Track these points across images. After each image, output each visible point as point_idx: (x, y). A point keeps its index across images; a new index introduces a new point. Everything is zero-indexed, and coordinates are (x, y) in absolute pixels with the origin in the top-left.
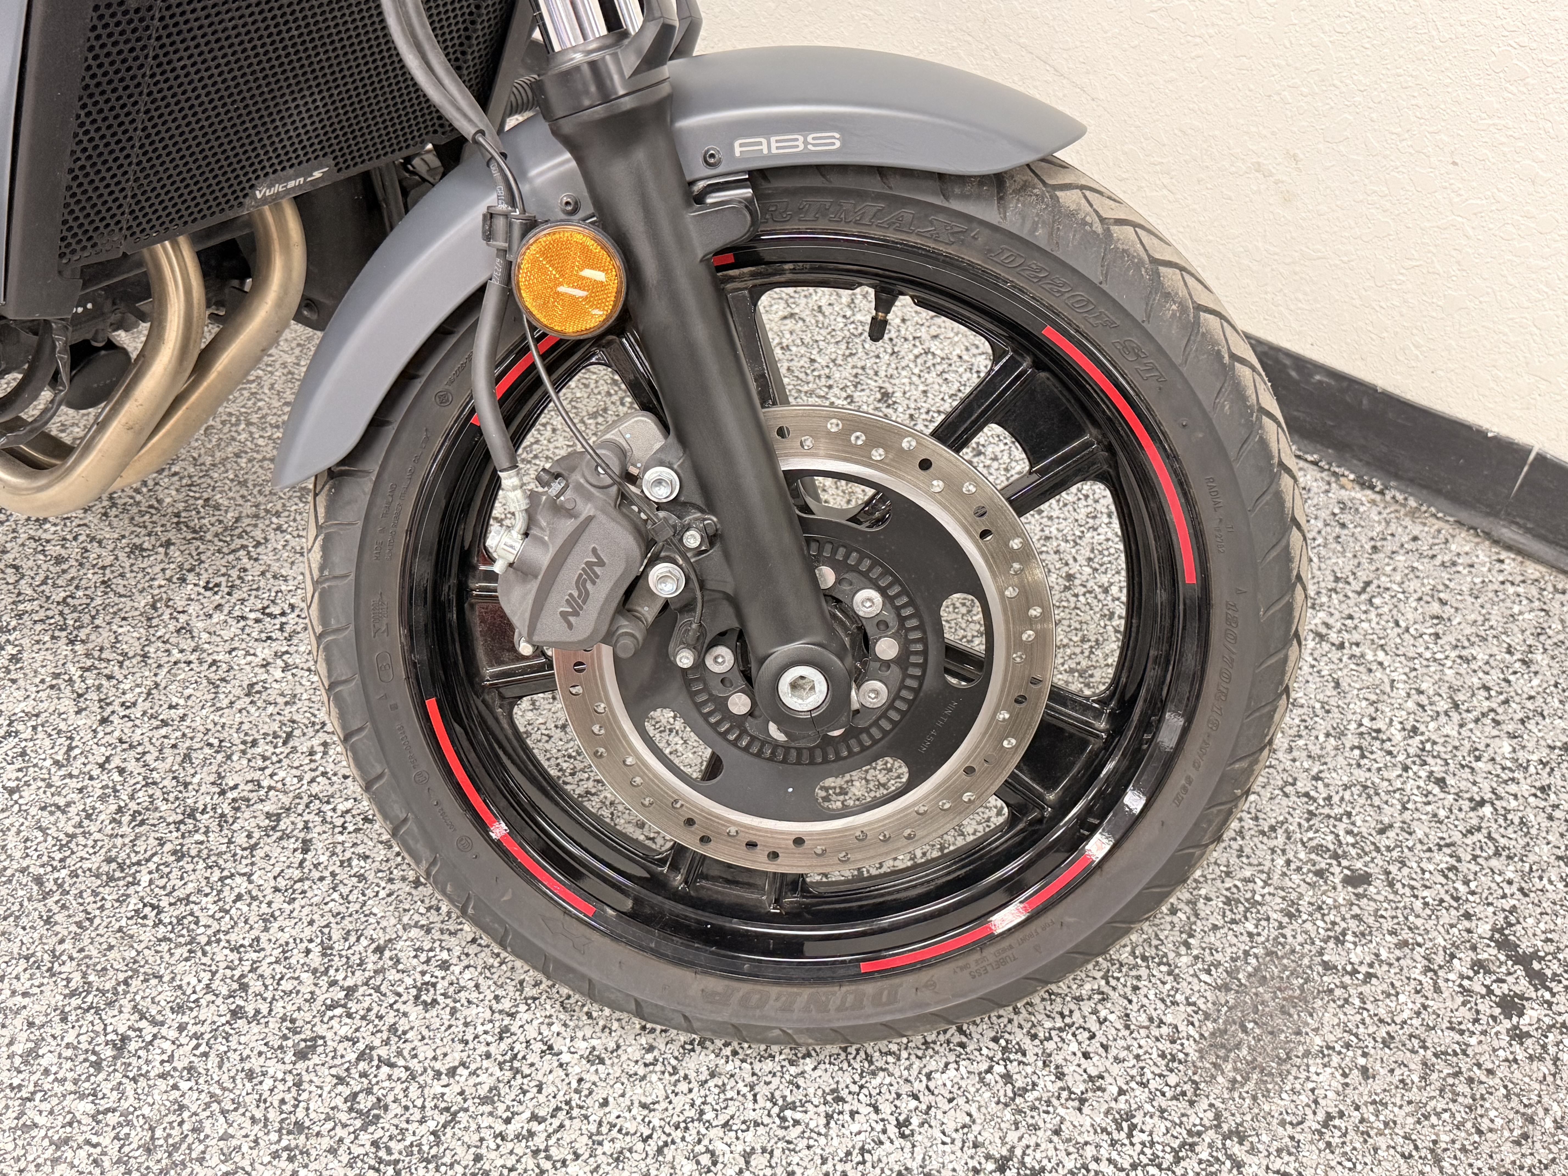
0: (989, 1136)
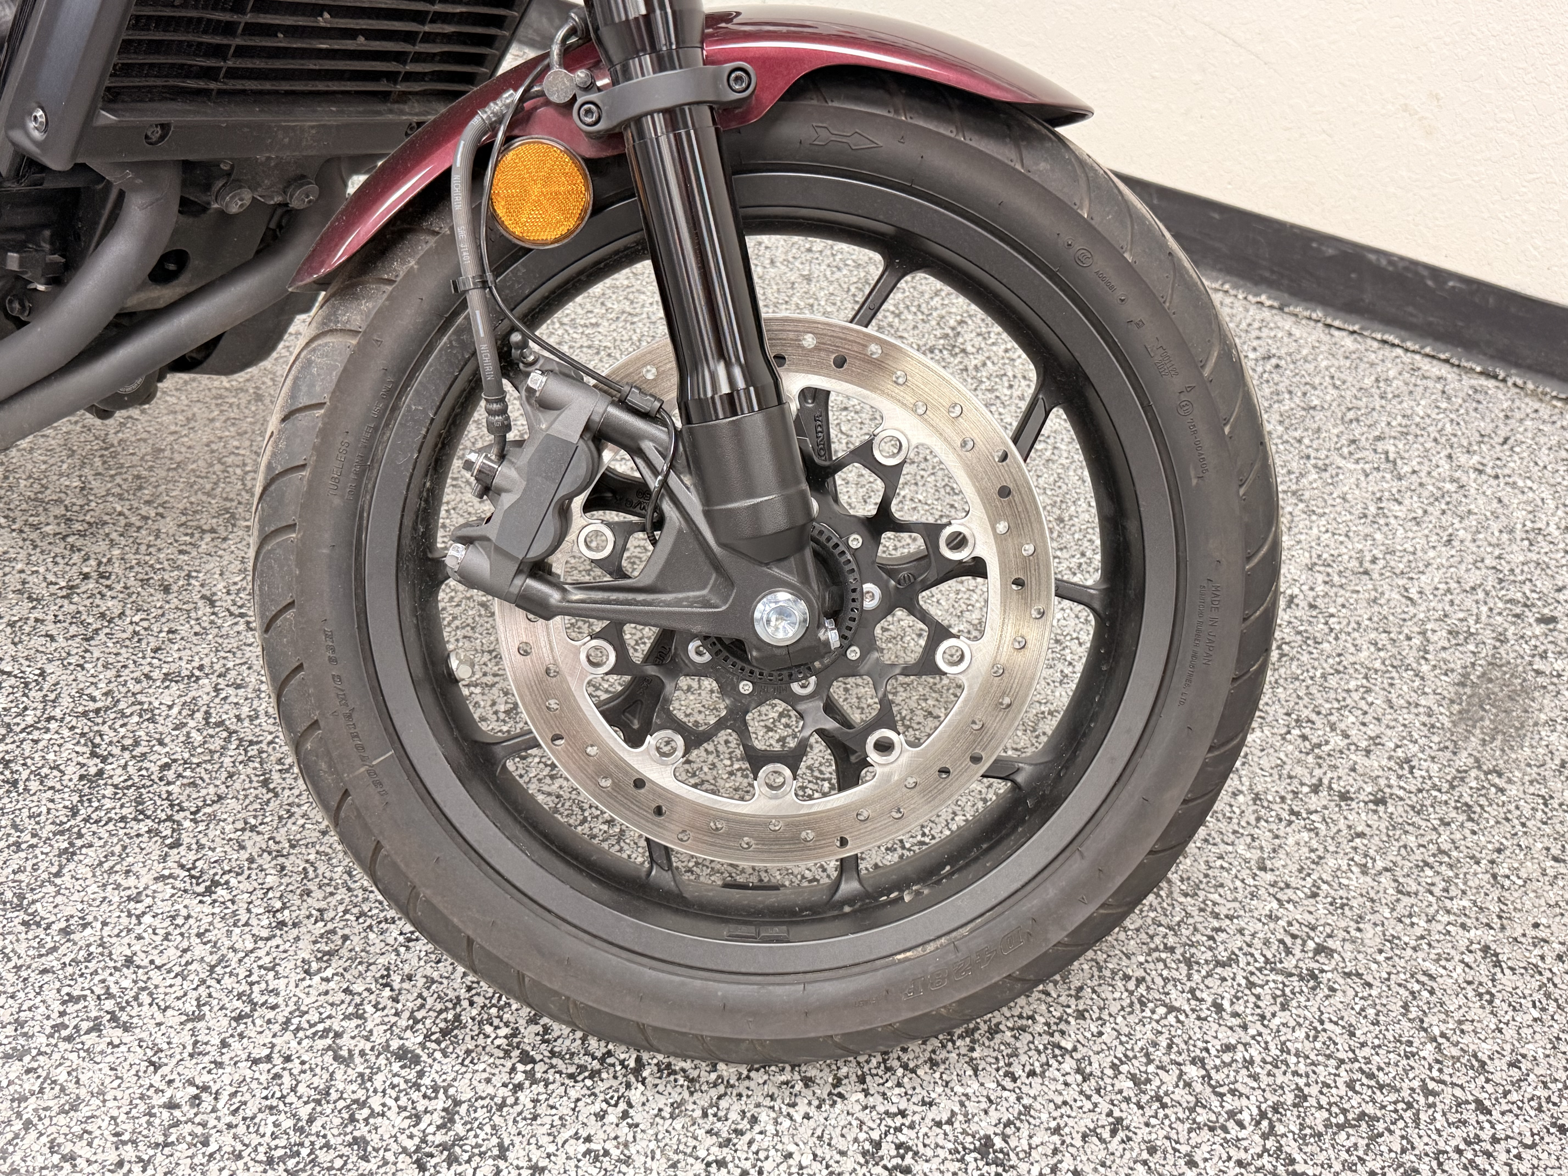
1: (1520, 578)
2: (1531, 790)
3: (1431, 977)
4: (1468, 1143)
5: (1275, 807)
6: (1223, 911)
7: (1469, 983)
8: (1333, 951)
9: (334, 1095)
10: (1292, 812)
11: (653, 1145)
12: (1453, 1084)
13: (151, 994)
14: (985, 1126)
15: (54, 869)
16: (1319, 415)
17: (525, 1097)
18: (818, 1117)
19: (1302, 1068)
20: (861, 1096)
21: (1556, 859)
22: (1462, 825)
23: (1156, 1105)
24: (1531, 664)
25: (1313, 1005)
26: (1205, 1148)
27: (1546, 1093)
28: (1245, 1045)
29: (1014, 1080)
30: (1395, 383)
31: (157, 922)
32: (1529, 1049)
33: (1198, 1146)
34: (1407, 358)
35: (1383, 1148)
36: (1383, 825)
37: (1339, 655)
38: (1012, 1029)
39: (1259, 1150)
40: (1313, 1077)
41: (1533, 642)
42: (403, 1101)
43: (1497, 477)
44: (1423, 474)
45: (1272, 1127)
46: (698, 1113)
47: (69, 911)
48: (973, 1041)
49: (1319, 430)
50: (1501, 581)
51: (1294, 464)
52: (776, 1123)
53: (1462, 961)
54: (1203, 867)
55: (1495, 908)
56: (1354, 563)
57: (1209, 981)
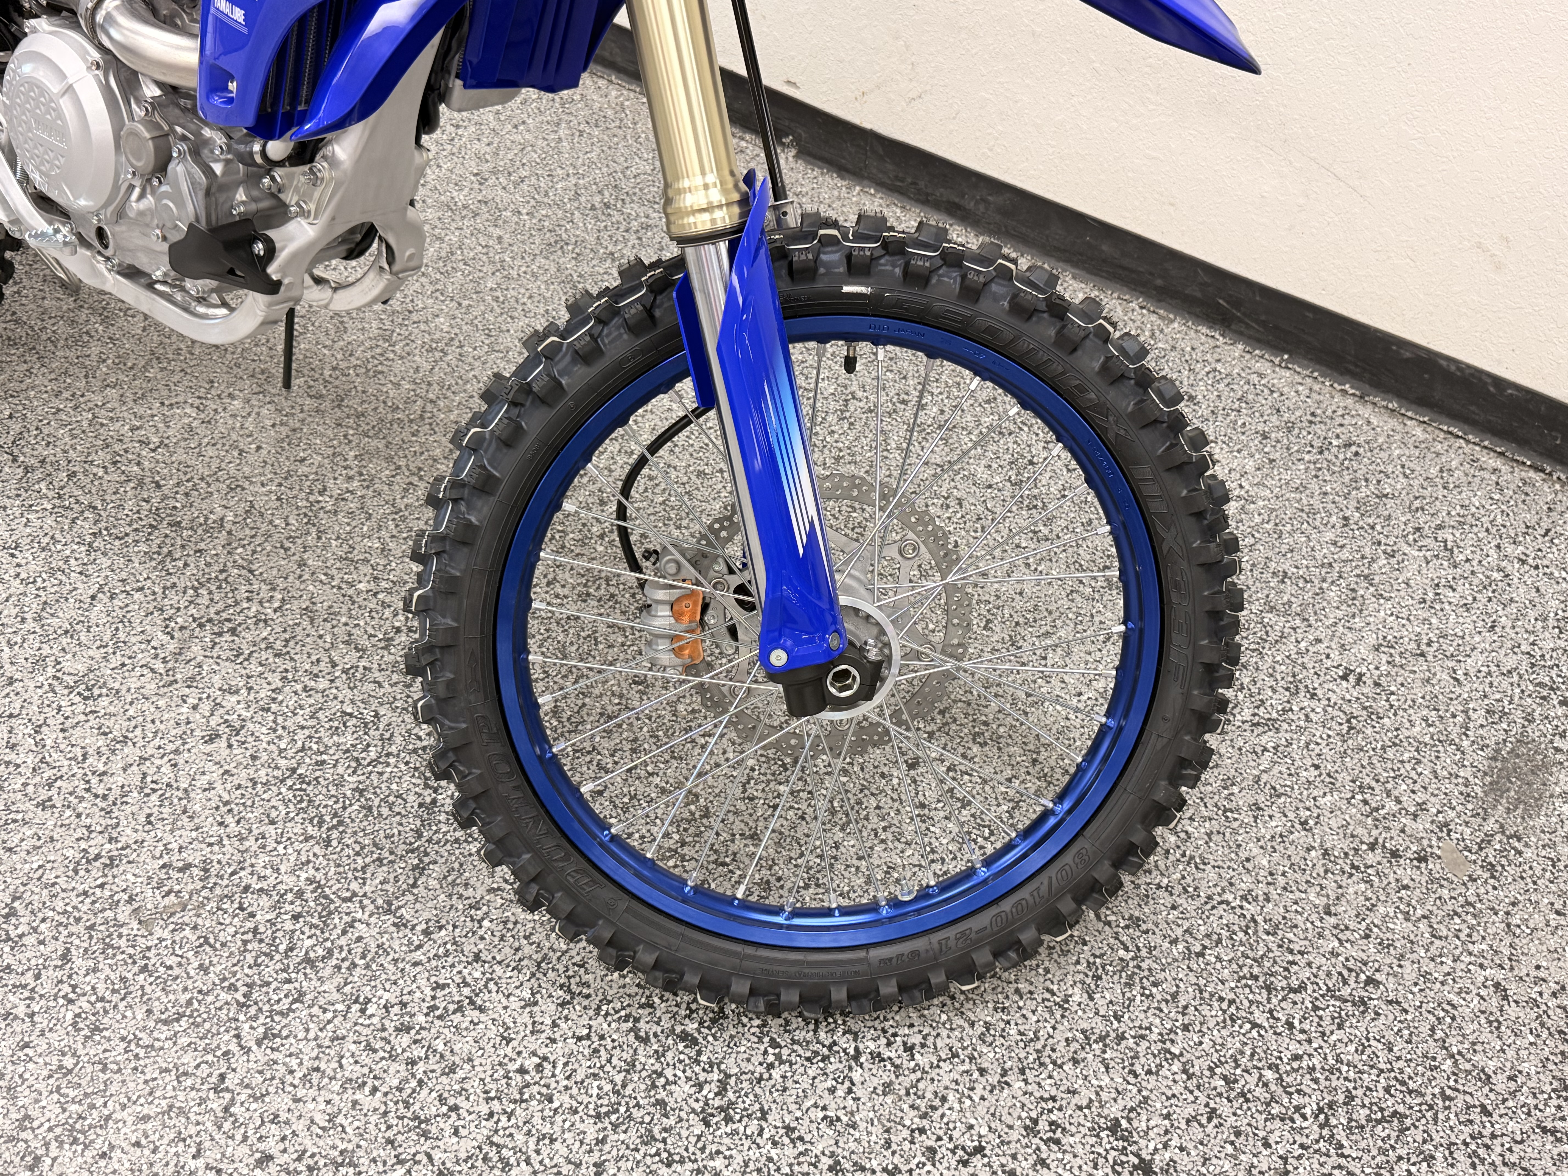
0: (1360, 831)
1: (1549, 663)
2: (1544, 853)
3: (1454, 1007)
4: (1473, 1137)
5: (1340, 861)
6: (1296, 947)
7: (1483, 1012)
8: (1379, 983)
9: (639, 1067)
10: (1353, 866)
11: (871, 1114)
12: (1465, 1092)
13: (496, 984)
14: (1114, 1111)
15: (411, 881)
16: (1390, 503)
17: (776, 1073)
18: (991, 1099)
19: (1351, 1075)
20: (1022, 1084)
21: (1558, 913)
22: (1486, 882)
23: (1241, 1100)
24: (1551, 742)
25: (1362, 1026)
26: (1277, 1133)
27: (1535, 1102)
28: (1309, 1055)
29: (1136, 1076)
30: (1457, 474)
31: (493, 926)
32: (1525, 1067)
33: (1272, 1132)
34: (1467, 449)
35: (1410, 1139)
36: (1424, 879)
37: (1397, 729)
38: (1134, 1037)
39: (1317, 1136)
40: (1359, 1083)
41: (1555, 723)
42: (689, 1073)
43: (1537, 567)
44: (1475, 563)
45: (1327, 1119)
46: (903, 1092)
47: (426, 915)
48: (1105, 1045)
49: (1389, 517)
50: (1533, 665)
51: (1367, 550)
52: (960, 1102)
53: (1478, 994)
54: (1282, 910)
55: (1507, 952)
56: (1413, 645)
57: (1283, 1004)
